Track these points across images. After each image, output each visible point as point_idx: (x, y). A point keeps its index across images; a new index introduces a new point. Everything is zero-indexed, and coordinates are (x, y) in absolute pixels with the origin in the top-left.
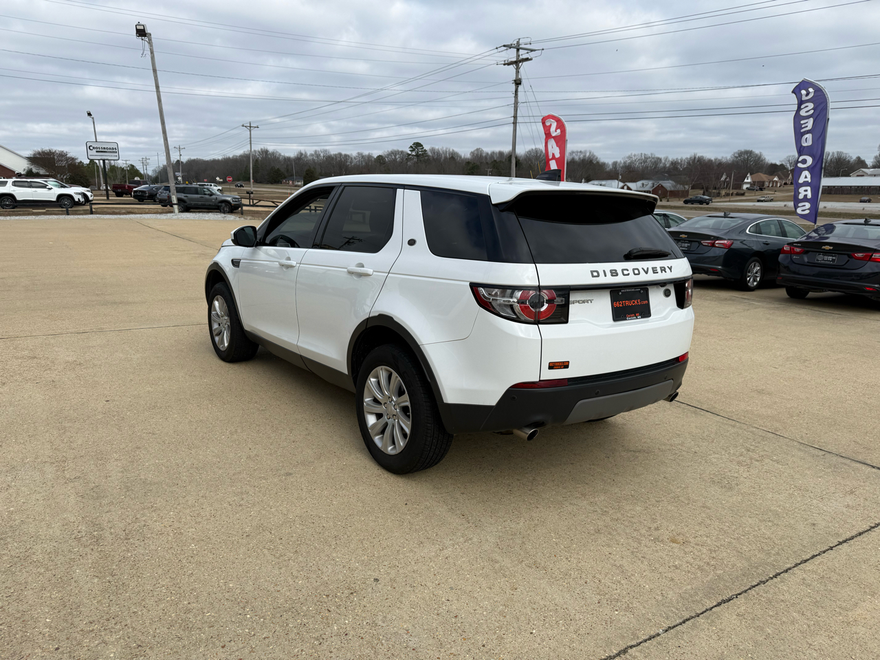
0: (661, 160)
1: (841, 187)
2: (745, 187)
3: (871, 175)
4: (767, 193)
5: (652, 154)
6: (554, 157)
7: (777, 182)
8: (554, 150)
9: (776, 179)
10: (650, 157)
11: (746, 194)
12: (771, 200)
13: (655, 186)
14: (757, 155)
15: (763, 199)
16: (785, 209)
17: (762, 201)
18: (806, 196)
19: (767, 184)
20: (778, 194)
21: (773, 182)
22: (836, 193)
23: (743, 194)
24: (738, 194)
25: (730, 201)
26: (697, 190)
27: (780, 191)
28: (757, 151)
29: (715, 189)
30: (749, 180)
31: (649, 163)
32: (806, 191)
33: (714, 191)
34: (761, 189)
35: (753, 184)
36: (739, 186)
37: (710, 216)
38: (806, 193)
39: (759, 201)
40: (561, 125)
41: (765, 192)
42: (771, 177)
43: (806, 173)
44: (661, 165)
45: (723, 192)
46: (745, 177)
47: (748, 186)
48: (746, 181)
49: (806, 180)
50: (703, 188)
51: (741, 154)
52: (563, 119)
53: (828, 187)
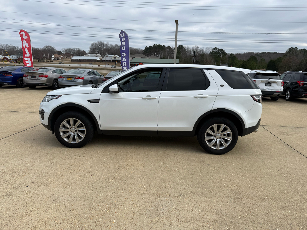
0: (15, 47)
1: (83, 59)
2: (52, 59)
3: (90, 56)
4: (60, 61)
5: (11, 45)
6: (26, 47)
7: (62, 57)
8: (26, 44)
9: (62, 56)
10: (10, 46)
11: (54, 61)
12: (63, 64)
13: (18, 58)
14: (53, 48)
15: (61, 63)
16: (70, 66)
17: (60, 64)
18: (125, 65)
19: (59, 58)
20: (64, 61)
21: (61, 57)
22: (82, 61)
23: (53, 61)
24: (51, 61)
25: (49, 64)
26: (36, 60)
27: (64, 60)
28: (52, 46)
29: (42, 59)
30: (53, 57)
31: (10, 48)
32: (125, 63)
33: (42, 60)
34: (58, 60)
35: (55, 58)
36: (50, 59)
37: (116, 72)
38: (125, 64)
39: (59, 64)
40: (27, 34)
41: (59, 61)
42: (60, 56)
43: (124, 58)
44: (16, 49)
45: (46, 60)
46: (52, 55)
47: (53, 58)
48: (52, 57)
49: (124, 60)
50: (38, 59)
51: (47, 47)
52: (27, 31)
53: (79, 59)
